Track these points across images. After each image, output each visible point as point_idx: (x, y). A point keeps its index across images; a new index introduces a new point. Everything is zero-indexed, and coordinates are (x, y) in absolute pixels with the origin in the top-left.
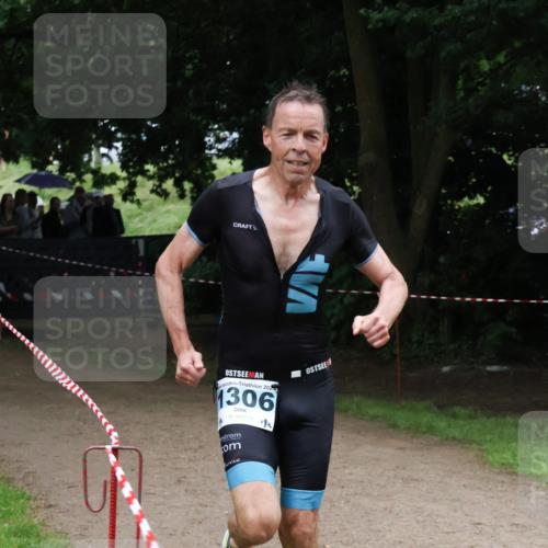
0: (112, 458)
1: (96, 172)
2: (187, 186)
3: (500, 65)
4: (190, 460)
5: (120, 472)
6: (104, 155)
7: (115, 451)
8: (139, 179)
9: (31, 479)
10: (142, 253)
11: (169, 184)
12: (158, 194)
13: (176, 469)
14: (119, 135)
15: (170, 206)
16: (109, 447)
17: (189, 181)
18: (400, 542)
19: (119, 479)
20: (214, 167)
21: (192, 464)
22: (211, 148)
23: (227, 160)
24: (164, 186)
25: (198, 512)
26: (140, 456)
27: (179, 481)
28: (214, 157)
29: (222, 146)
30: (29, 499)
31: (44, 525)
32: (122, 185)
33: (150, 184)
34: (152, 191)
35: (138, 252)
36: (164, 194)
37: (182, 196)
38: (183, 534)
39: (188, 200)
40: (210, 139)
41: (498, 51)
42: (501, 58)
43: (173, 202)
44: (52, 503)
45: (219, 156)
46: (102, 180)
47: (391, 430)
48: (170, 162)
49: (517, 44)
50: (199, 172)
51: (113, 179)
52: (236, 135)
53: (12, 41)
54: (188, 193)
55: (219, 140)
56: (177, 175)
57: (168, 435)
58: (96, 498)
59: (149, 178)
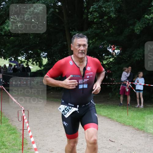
0: (23, 112)
1: (21, 61)
2: (38, 63)
3: (93, 41)
4: (38, 112)
5: (24, 114)
6: (22, 57)
7: (24, 111)
9: (9, 116)
10: (29, 75)
11: (34, 62)
12: (33, 64)
13: (36, 114)
14: (25, 54)
15: (35, 67)
16: (22, 110)
17: (38, 62)
20: (42, 60)
23: (45, 58)
25: (40, 122)
28: (43, 58)
29: (44, 56)
30: (9, 119)
31: (11, 124)
32: (26, 63)
33: (31, 63)
34: (31, 64)
36: (34, 64)
37: (37, 65)
38: (37, 125)
39: (38, 66)
40: (42, 54)
41: (93, 39)
42: (94, 40)
44: (13, 120)
46: (22, 62)
49: (97, 38)
50: (40, 60)
51: (24, 62)
52: (46, 54)
53: (5, 37)
54: (38, 64)
55: (43, 55)
56: (36, 61)
57: (34, 108)
58: (20, 119)
59: (30, 62)
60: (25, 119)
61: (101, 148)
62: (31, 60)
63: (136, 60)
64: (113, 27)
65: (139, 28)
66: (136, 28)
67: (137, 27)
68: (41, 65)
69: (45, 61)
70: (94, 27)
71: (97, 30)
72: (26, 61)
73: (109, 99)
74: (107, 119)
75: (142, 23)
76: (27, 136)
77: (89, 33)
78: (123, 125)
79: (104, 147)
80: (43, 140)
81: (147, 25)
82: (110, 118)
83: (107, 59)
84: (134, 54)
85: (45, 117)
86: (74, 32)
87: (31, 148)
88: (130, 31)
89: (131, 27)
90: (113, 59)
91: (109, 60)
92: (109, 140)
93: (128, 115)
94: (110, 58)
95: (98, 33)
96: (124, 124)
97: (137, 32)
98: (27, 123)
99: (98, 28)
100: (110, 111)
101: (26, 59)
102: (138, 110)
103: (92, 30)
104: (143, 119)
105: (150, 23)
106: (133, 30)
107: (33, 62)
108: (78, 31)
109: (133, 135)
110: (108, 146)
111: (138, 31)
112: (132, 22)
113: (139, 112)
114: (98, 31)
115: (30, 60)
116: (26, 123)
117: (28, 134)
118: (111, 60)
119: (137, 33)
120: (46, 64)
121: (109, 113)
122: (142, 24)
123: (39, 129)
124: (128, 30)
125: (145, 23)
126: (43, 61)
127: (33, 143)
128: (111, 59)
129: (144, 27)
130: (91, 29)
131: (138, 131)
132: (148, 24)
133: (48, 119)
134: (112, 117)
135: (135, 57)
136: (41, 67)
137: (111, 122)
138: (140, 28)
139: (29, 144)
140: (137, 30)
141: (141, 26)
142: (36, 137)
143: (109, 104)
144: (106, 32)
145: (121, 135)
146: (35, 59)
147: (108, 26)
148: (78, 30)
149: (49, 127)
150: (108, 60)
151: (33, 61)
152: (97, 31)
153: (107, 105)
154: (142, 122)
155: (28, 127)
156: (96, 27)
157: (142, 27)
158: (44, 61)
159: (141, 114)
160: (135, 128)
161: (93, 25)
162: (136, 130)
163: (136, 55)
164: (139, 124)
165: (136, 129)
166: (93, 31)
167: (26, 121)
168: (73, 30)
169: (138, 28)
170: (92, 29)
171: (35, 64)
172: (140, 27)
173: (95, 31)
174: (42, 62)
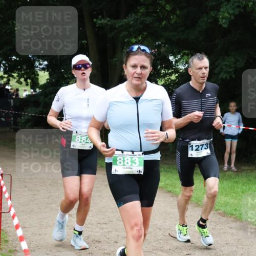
0: (1, 178)
2: (29, 81)
4: (30, 179)
5: (2, 183)
7: (2, 175)
8: (11, 78)
10: (12, 105)
11: (22, 80)
12: (19, 83)
13: (25, 182)
14: (3, 62)
17: (30, 79)
18: (104, 207)
19: (2, 185)
20: (38, 75)
21: (31, 181)
22: (37, 67)
23: (43, 72)
24: (20, 80)
25: (32, 197)
26: (11, 177)
27: (26, 187)
29: (41, 67)
32: (5, 80)
33: (16, 80)
34: (17, 82)
35: (11, 104)
36: (21, 83)
37: (27, 85)
38: (27, 205)
39: (29, 86)
40: (37, 64)
41: (139, 35)
43: (23, 86)
45: (40, 70)
47: (101, 168)
48: (23, 72)
49: (145, 33)
50: (33, 76)
51: (2, 78)
52: (46, 63)
54: (29, 84)
55: (40, 64)
56: (25, 77)
59: (15, 78)
60: (5, 193)
61: (153, 250)
62: (15, 75)
63: (222, 79)
64: (178, 12)
65: (227, 15)
66: (221, 16)
67: (224, 12)
68: (34, 85)
69: (44, 77)
70: (141, 11)
71: (146, 16)
72: (6, 76)
73: (168, 154)
74: (165, 193)
75: (233, 5)
76: (8, 225)
77: (130, 22)
78: (195, 206)
79: (157, 249)
80: (40, 235)
81: (242, 11)
82: (170, 192)
83: (165, 75)
84: (217, 66)
85: (43, 189)
86: (101, 20)
87: (16, 250)
88: (209, 21)
89: (213, 14)
90: (177, 75)
91: (170, 78)
92: (167, 234)
93: (204, 186)
94: (170, 74)
95: (148, 23)
96: (197, 204)
97: (224, 24)
98: (9, 200)
99: (148, 14)
100: (170, 178)
101: (5, 73)
102: (225, 176)
103: (136, 17)
104: (235, 195)
105: (248, 5)
106: (216, 20)
107: (20, 78)
108: (109, 19)
109: (215, 226)
110: (167, 247)
111: (224, 21)
112: (214, 3)
113: (227, 180)
114: (149, 20)
115: (13, 74)
116: (7, 199)
117: (8, 222)
118: (173, 77)
119: (224, 26)
120: (45, 84)
121: (168, 182)
122: (233, 7)
123: (32, 211)
124: (206, 19)
125: (238, 7)
126: (39, 77)
127: (21, 239)
128: (173, 75)
129: (237, 13)
130: (133, 15)
131: (224, 218)
132: (245, 7)
133: (50, 192)
134: (174, 190)
135: (220, 73)
136: (36, 89)
137: (171, 198)
138: (229, 16)
139: (10, 242)
140: (222, 18)
141: (231, 12)
142: (25, 227)
143: (168, 164)
144: (164, 22)
145: (191, 226)
146: (24, 74)
147: (167, 11)
148: (109, 17)
149: (52, 208)
150: (166, 78)
151: (20, 76)
152: (146, 18)
153: (165, 166)
154: (232, 201)
155: (10, 208)
156: (145, 11)
157: (233, 14)
158: (42, 77)
159: (230, 185)
160: (219, 211)
161: (139, 8)
162: (220, 216)
163: (222, 69)
164: (226, 204)
165: (220, 214)
166: (137, 19)
167: (7, 195)
168: (100, 16)
169: (225, 16)
170: (137, 15)
171: (24, 83)
172: (230, 14)
173: (142, 19)
174: (38, 79)
